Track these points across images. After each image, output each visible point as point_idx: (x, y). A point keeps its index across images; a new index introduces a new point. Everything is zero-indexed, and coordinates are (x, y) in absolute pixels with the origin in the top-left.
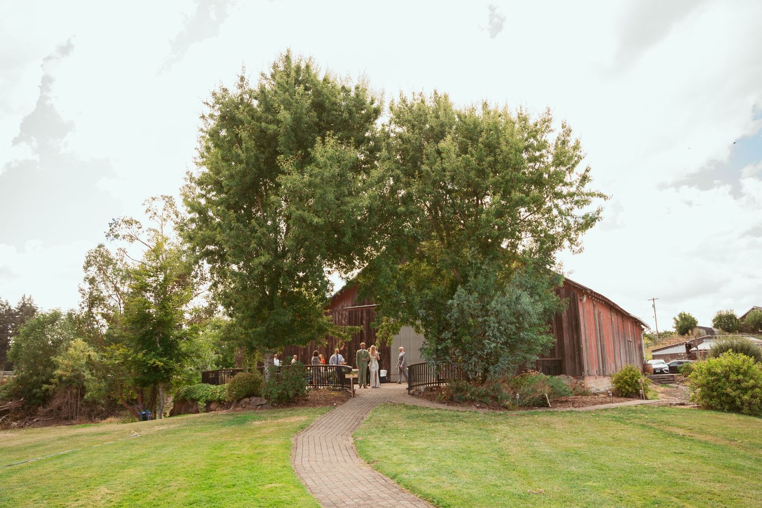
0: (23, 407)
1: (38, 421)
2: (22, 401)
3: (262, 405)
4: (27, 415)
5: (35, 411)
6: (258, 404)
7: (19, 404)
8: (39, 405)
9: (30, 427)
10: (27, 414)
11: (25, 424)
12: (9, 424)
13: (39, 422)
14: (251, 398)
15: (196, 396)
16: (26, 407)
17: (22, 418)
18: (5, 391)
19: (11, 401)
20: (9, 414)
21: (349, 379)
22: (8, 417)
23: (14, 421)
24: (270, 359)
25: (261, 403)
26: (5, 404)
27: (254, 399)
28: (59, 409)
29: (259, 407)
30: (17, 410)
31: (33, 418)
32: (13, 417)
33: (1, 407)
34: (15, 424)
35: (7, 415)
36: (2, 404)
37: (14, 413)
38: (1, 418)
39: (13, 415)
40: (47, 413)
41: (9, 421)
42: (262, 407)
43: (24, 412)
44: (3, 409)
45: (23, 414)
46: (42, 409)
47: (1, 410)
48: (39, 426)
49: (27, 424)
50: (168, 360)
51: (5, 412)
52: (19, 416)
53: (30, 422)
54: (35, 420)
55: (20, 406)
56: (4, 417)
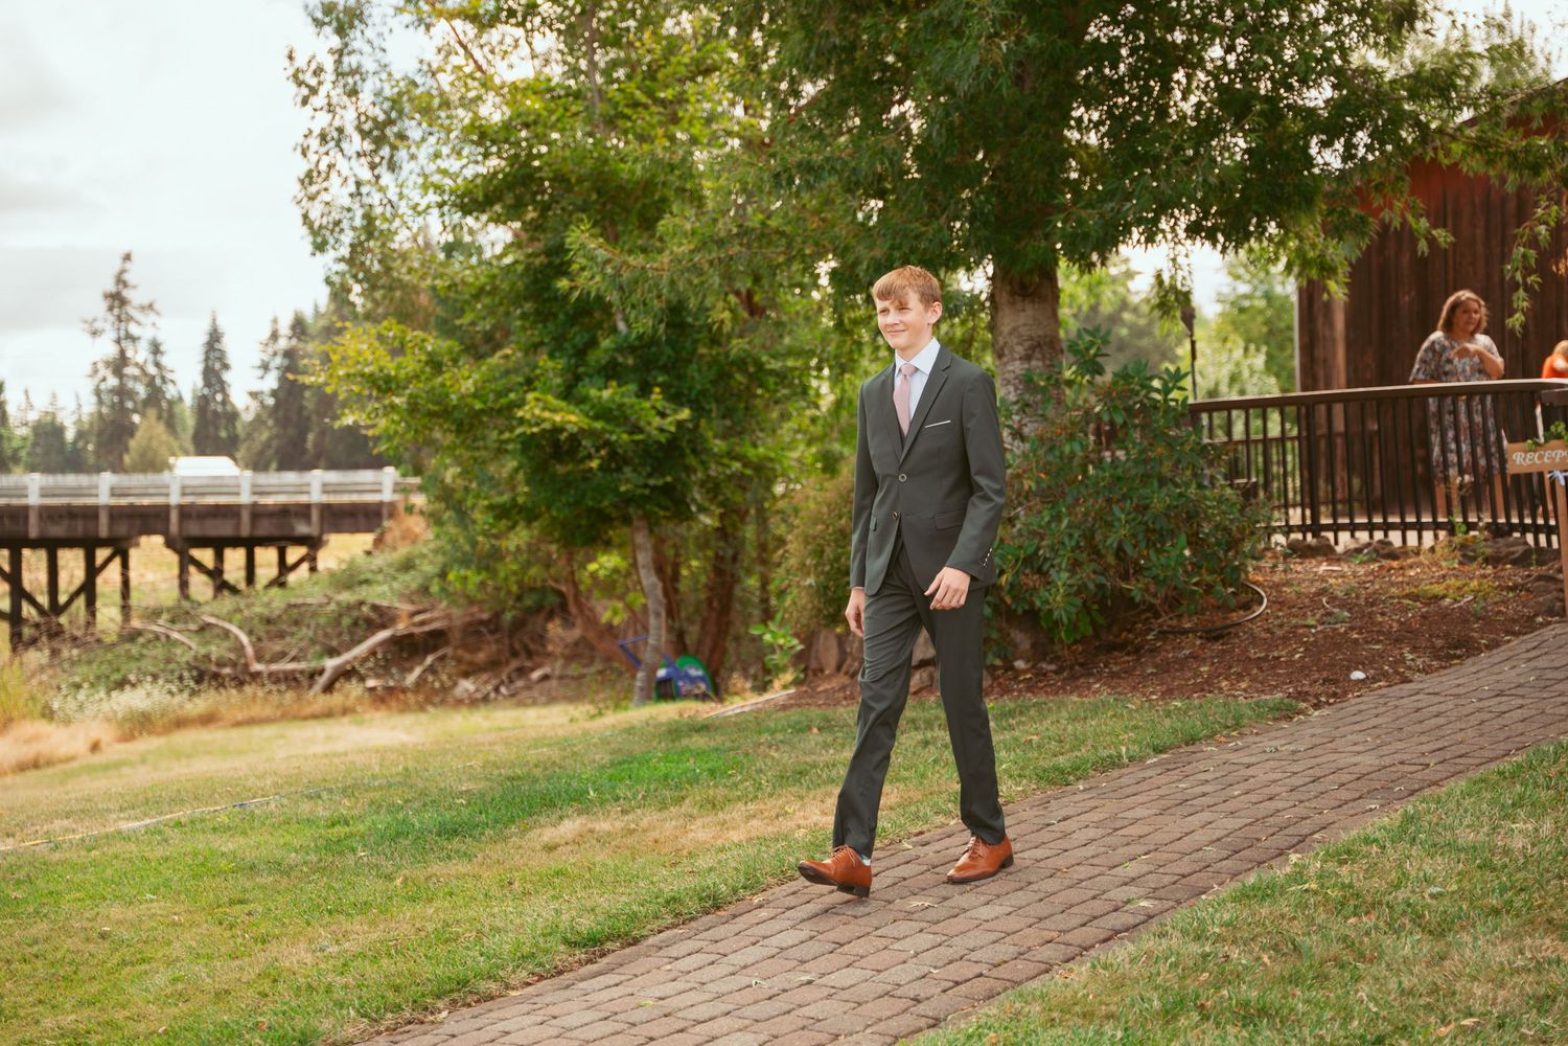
1: (546, 677)
4: (515, 654)
5: (541, 638)
8: (550, 614)
9: (514, 700)
10: (512, 647)
11: (497, 689)
12: (444, 689)
13: (547, 684)
17: (493, 665)
20: (448, 651)
22: (442, 658)
23: (466, 675)
26: (431, 607)
30: (475, 633)
31: (528, 664)
32: (459, 660)
33: (418, 618)
34: (467, 685)
35: (440, 653)
36: (420, 607)
37: (464, 646)
38: (421, 663)
39: (460, 652)
40: (576, 644)
41: (444, 677)
42: (931, 677)
43: (497, 641)
44: (426, 628)
45: (494, 647)
46: (560, 630)
47: (417, 630)
48: (543, 699)
49: (503, 690)
50: (634, 400)
51: (435, 640)
52: (481, 657)
53: (520, 683)
54: (536, 675)
55: (485, 616)
56: (429, 660)
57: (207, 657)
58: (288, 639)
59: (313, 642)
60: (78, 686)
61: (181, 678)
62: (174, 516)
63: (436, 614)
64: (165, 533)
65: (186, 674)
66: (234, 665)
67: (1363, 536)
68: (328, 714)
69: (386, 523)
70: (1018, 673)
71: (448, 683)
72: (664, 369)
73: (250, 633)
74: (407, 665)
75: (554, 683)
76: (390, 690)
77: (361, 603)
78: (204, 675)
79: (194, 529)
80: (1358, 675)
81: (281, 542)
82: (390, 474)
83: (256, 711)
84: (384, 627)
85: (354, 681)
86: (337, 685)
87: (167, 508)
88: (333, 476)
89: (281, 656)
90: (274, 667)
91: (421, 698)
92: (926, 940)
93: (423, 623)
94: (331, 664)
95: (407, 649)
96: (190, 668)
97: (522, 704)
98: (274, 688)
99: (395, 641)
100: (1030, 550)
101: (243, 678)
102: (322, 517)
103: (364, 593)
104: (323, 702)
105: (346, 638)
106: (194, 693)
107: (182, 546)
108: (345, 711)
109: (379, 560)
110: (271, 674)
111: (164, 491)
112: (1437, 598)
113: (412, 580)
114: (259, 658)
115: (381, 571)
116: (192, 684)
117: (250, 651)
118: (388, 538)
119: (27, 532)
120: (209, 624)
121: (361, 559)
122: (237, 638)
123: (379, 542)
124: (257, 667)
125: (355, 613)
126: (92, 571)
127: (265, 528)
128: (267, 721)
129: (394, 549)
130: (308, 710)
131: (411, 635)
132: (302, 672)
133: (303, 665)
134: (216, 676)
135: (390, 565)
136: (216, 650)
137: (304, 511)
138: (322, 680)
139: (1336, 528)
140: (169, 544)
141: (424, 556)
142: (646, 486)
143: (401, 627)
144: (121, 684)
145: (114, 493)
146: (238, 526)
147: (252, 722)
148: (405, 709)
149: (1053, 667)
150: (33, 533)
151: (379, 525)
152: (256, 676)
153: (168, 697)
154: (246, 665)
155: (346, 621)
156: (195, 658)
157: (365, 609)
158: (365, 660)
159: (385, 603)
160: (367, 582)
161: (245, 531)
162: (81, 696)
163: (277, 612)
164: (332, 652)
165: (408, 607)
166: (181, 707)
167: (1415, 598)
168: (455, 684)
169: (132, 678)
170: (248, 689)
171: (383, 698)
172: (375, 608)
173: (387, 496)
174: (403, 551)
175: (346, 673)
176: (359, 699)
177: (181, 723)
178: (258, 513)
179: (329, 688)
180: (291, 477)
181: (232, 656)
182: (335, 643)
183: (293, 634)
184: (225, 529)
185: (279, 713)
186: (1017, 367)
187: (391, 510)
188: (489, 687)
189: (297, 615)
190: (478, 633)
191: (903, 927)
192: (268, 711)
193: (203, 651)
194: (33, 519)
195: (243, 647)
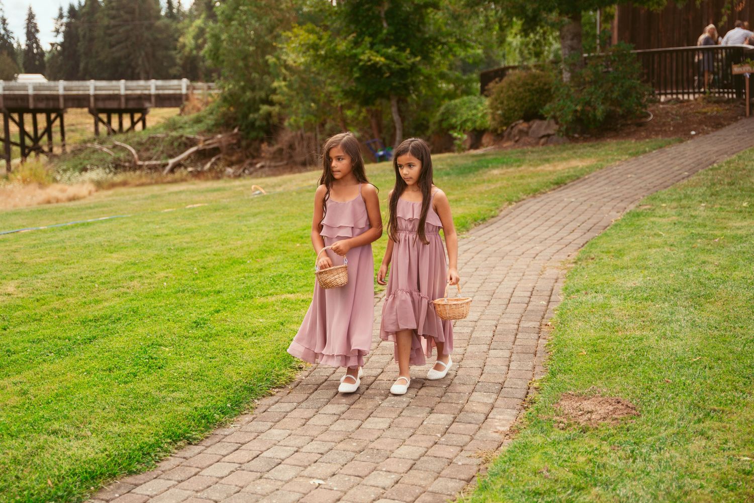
0: (238, 144)
1: (262, 167)
2: (236, 134)
3: (548, 136)
4: (247, 157)
5: (258, 150)
6: (543, 133)
7: (233, 139)
8: (262, 141)
9: (252, 176)
10: (245, 155)
12: (221, 172)
13: (263, 170)
14: (531, 123)
15: (456, 122)
16: (244, 143)
17: (240, 162)
18: (211, 117)
19: (220, 133)
20: (221, 156)
21: (741, 77)
22: (219, 159)
23: (228, 166)
24: (572, 39)
25: (546, 133)
26: (212, 138)
27: (536, 124)
28: (291, 147)
29: (543, 140)
30: (231, 149)
31: (255, 161)
32: (226, 160)
33: (207, 142)
34: (230, 170)
35: (217, 157)
36: (206, 138)
37: (227, 154)
38: (210, 160)
39: (226, 157)
40: (274, 153)
41: (221, 167)
42: (547, 141)
43: (241, 152)
44: (211, 147)
45: (240, 154)
46: (267, 147)
47: (207, 147)
48: (264, 175)
49: (247, 172)
50: (397, 53)
51: (215, 151)
52: (234, 158)
53: (252, 169)
54: (258, 166)
55: (235, 141)
56: (213, 160)
57: (119, 159)
58: (151, 151)
59: (162, 152)
60: (65, 171)
61: (109, 167)
62: (92, 100)
63: (215, 140)
64: (88, 106)
65: (110, 166)
66: (130, 162)
67: (669, 96)
68: (175, 182)
69: (186, 103)
70: (577, 139)
71: (223, 169)
72: (403, 41)
73: (134, 148)
74: (204, 161)
75: (266, 169)
76: (199, 172)
77: (181, 136)
78: (118, 166)
79: (101, 105)
80: (693, 133)
81: (132, 112)
82: (185, 82)
83: (144, 180)
84: (191, 146)
85: (182, 169)
86: (175, 170)
87: (89, 95)
88: (160, 83)
89: (150, 159)
90: (147, 163)
91: (213, 175)
92: (638, 181)
93: (209, 144)
94: (171, 162)
95: (203, 155)
96: (112, 163)
97: (256, 177)
98: (149, 171)
99: (198, 152)
100: (588, 99)
101: (135, 167)
102: (156, 100)
103: (180, 132)
104: (170, 177)
105: (176, 150)
106: (115, 174)
107: (95, 112)
108: (183, 180)
109: (186, 118)
110: (147, 166)
111: (87, 88)
112: (705, 113)
113: (201, 127)
114: (140, 159)
115: (186, 123)
116: (113, 169)
117: (136, 156)
118: (186, 109)
119: (28, 106)
120: (117, 145)
121: (177, 118)
122: (129, 151)
123: (182, 110)
124: (140, 163)
125: (179, 140)
126: (50, 122)
127: (131, 105)
128: (150, 184)
129: (189, 113)
130: (165, 180)
131: (204, 150)
132: (159, 165)
133: (159, 162)
134: (124, 167)
135: (190, 120)
136: (122, 155)
137: (148, 97)
138: (168, 168)
139: (660, 94)
140: (91, 112)
141: (205, 117)
142: (400, 83)
143: (201, 146)
144: (85, 169)
145: (65, 89)
146: (120, 104)
147: (142, 185)
148: (207, 179)
149: (588, 136)
150: (31, 106)
151: (182, 103)
152: (140, 167)
153: (105, 175)
154: (135, 163)
155: (176, 144)
156: (114, 159)
157: (184, 139)
158: (186, 159)
159: (191, 136)
160: (181, 127)
161: (123, 106)
162: (68, 174)
163: (144, 141)
164: (171, 157)
165: (202, 138)
166: (112, 178)
167: (699, 113)
168: (225, 170)
169: (88, 167)
170: (138, 172)
171: (197, 175)
172: (188, 138)
173: (184, 91)
174: (194, 115)
175: (178, 165)
176: (187, 175)
177: (113, 185)
178: (128, 98)
179: (172, 171)
180: (142, 83)
181: (130, 158)
182: (171, 153)
183: (153, 149)
184: (113, 105)
185: (153, 181)
186: (569, 42)
187: (187, 97)
188: (241, 170)
189: (153, 141)
190: (232, 149)
191: (631, 179)
192: (149, 181)
193: (117, 156)
194: (31, 101)
195: (133, 155)
